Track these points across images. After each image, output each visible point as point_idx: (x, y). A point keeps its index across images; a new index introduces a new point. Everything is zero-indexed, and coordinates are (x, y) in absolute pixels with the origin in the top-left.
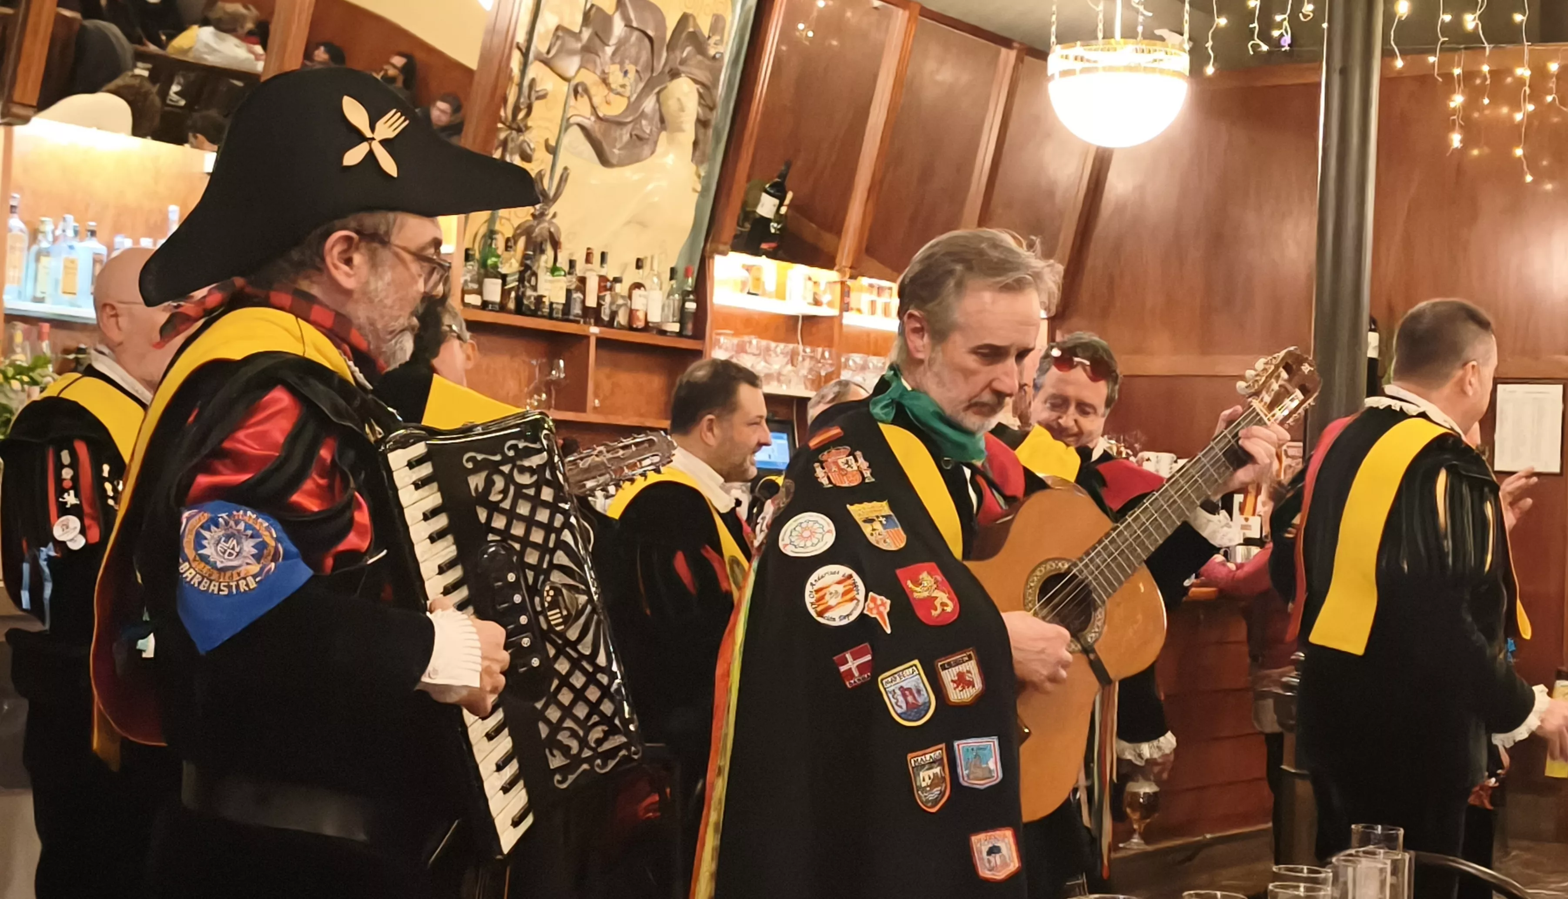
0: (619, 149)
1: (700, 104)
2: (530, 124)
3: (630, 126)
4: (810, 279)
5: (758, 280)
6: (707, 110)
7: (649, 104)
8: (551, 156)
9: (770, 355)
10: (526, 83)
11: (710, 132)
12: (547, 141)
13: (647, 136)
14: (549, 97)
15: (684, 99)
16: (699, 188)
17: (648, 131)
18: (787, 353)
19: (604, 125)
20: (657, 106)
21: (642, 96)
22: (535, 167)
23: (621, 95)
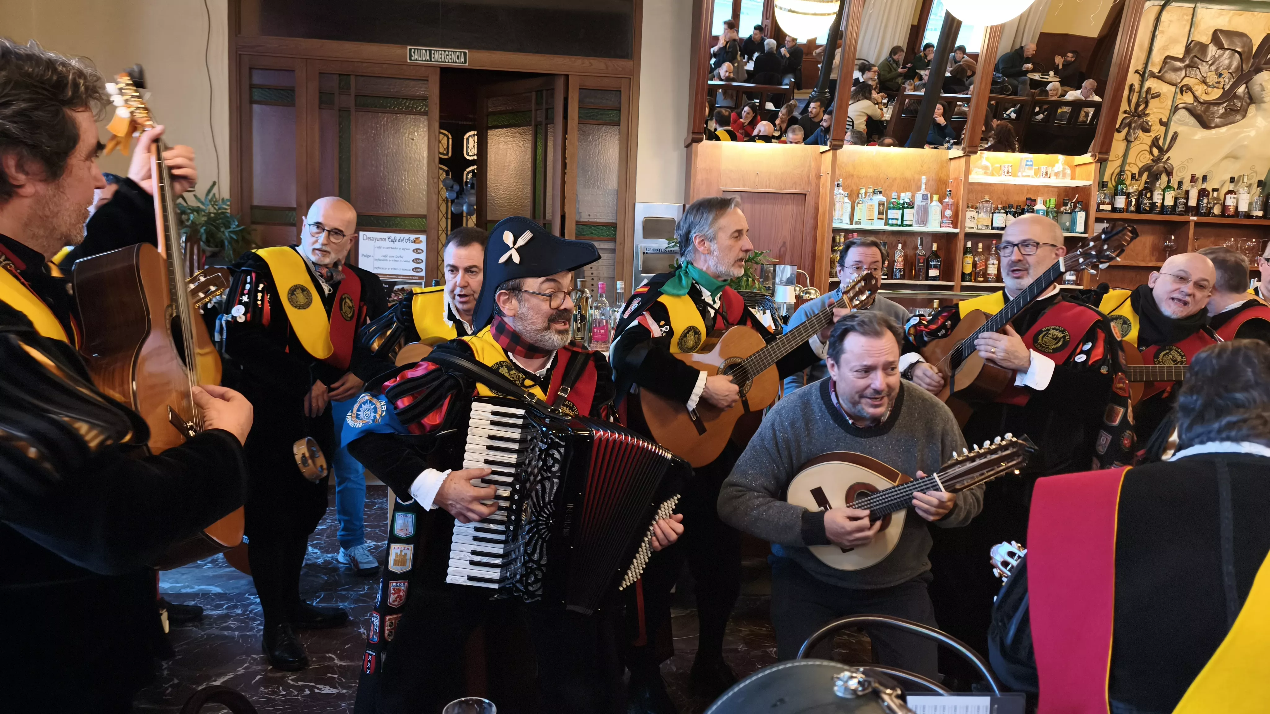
0: (1217, 118)
2: (1147, 112)
3: (1225, 104)
7: (1240, 90)
8: (1164, 128)
10: (1144, 90)
12: (1160, 120)
13: (1239, 108)
14: (1161, 96)
17: (1240, 106)
19: (1205, 105)
20: (1246, 90)
21: (1235, 85)
22: (1153, 134)
23: (1218, 88)
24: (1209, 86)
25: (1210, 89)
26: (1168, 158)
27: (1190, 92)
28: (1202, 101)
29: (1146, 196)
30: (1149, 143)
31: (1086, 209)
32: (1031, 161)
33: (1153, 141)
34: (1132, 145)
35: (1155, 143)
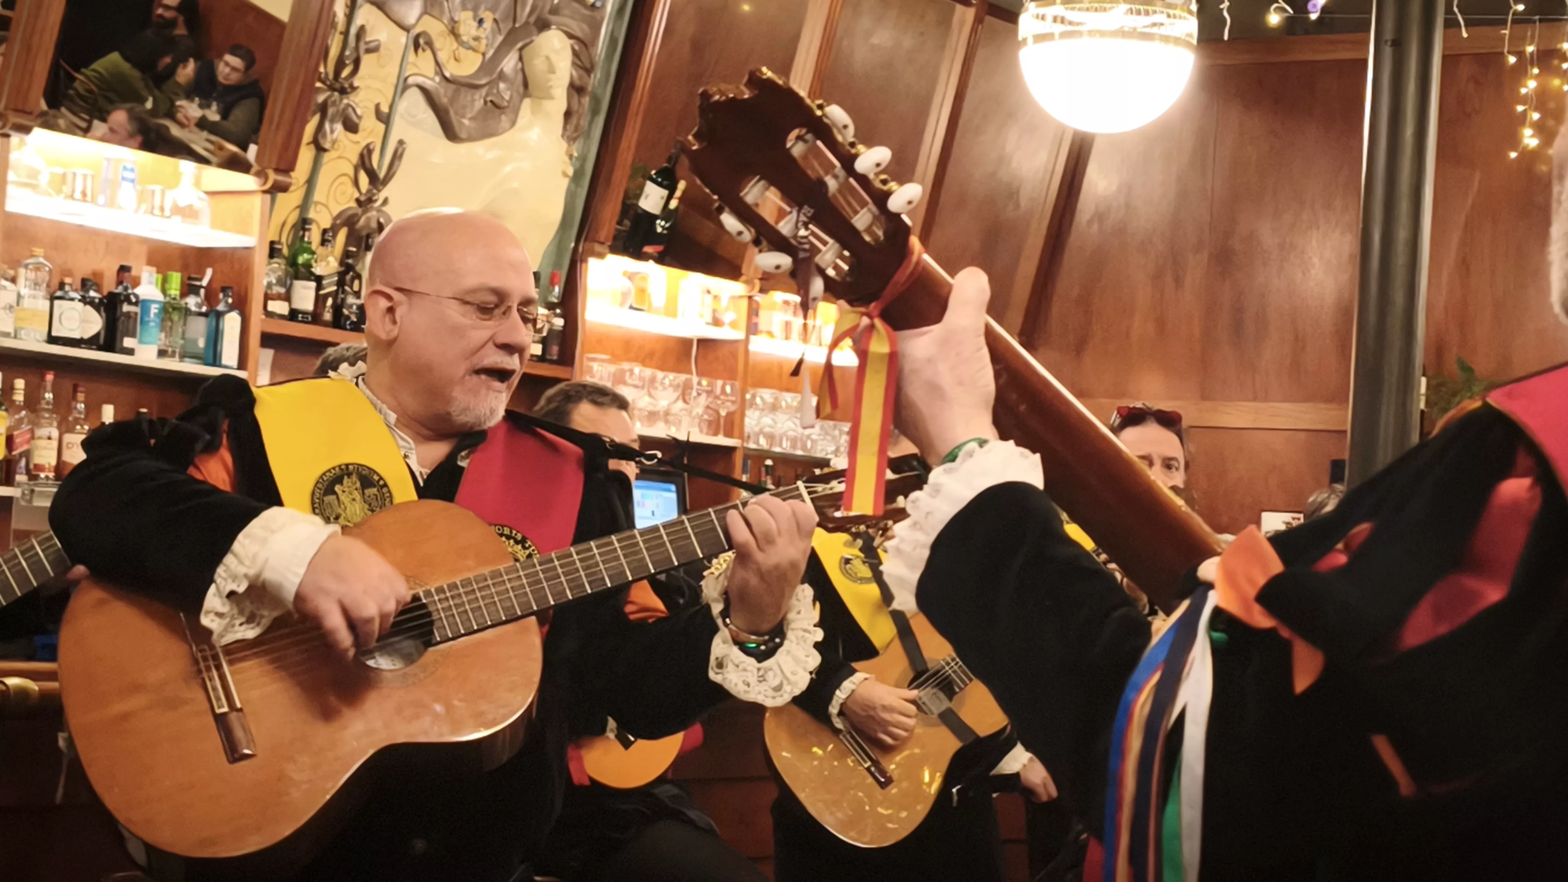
0: (471, 119)
1: (574, 64)
2: (356, 83)
3: (484, 91)
4: (709, 292)
5: (642, 291)
6: (582, 72)
7: (509, 64)
8: (382, 127)
9: (656, 388)
10: (353, 31)
11: (586, 100)
12: (377, 107)
13: (506, 104)
14: (382, 49)
15: (553, 57)
16: (570, 171)
17: (507, 97)
18: (678, 386)
19: (452, 87)
20: (520, 65)
21: (501, 52)
22: (362, 139)
23: (474, 50)
24: (461, 43)
25: (462, 50)
26: (385, 202)
27: (429, 52)
28: (447, 75)
29: (351, 287)
30: (355, 159)
31: (241, 305)
32: (132, 170)
33: (362, 156)
34: (326, 157)
35: (364, 162)
